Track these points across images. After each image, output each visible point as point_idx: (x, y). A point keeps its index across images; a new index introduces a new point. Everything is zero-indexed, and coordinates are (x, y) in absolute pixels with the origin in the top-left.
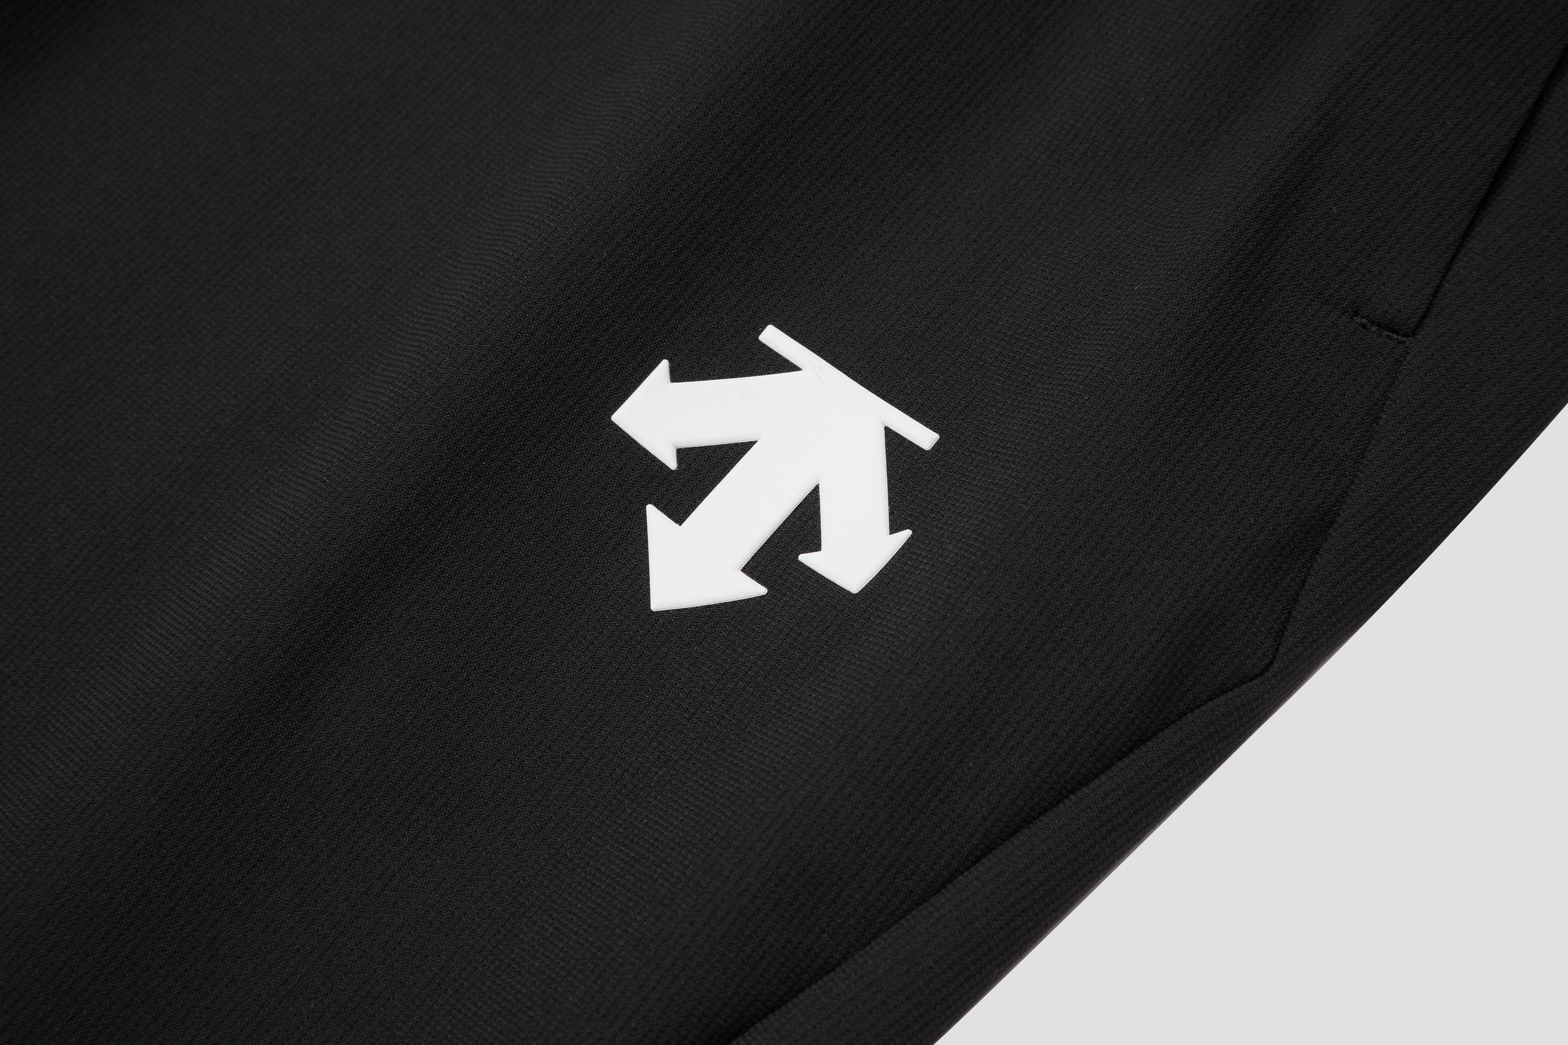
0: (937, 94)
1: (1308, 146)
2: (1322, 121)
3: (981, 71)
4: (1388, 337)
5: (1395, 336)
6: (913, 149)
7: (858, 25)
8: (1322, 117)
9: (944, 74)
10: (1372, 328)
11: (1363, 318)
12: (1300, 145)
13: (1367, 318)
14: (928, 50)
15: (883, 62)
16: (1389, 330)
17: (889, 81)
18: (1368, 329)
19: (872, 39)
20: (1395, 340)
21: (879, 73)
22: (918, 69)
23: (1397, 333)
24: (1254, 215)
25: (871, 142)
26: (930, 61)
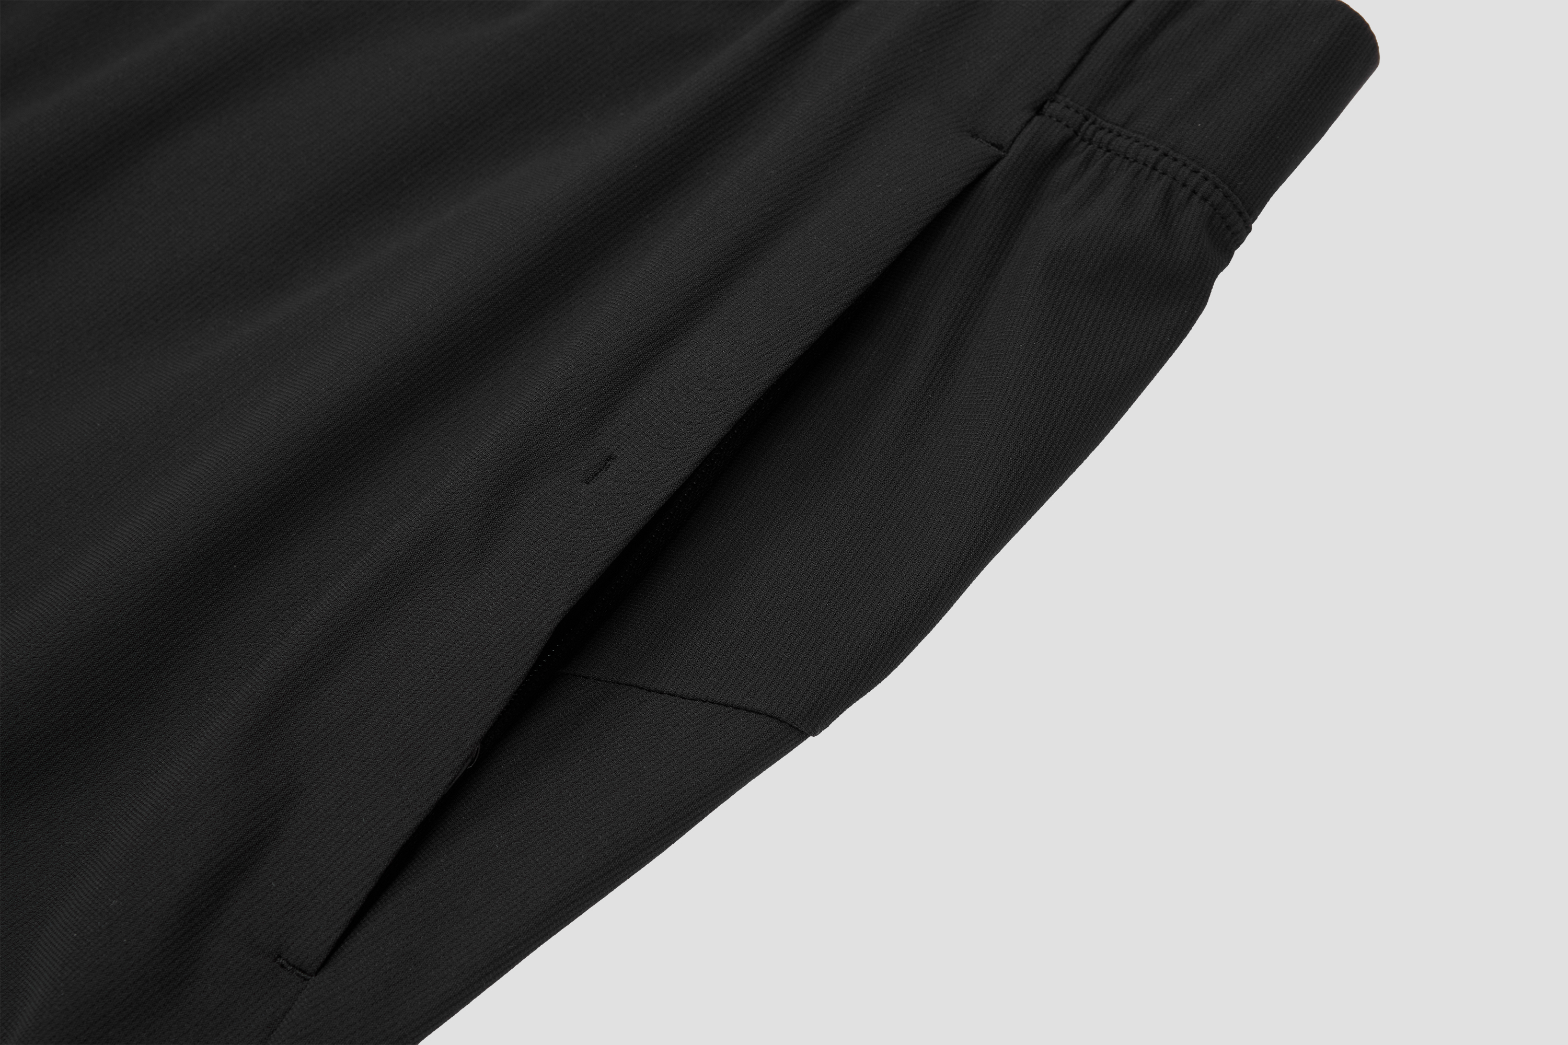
0: (65, 772)
1: (260, 841)
2: (274, 824)
3: (101, 760)
4: (298, 975)
5: (303, 975)
6: (39, 808)
7: (17, 716)
8: (274, 822)
9: (73, 759)
10: (289, 967)
11: (283, 960)
12: (255, 839)
13: (286, 960)
14: (65, 740)
15: (30, 745)
16: (300, 970)
17: (32, 758)
18: (285, 968)
19: (25, 727)
20: (302, 977)
21: (26, 751)
22: (55, 753)
23: (304, 972)
24: (211, 884)
25: (9, 799)
26: (65, 749)
